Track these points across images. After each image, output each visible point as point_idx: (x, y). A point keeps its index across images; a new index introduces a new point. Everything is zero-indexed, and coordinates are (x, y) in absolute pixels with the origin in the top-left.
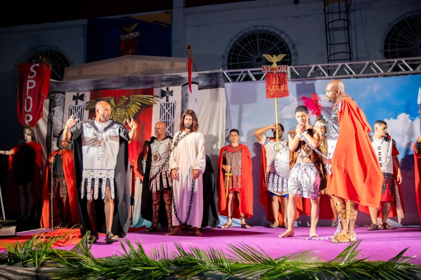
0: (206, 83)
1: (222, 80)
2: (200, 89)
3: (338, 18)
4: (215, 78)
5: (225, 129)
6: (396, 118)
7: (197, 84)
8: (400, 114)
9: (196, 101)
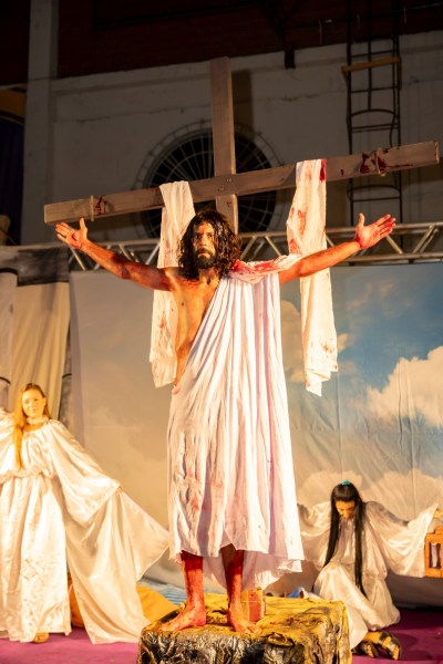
0: (33, 273)
1: (64, 265)
2: (20, 284)
3: (365, 107)
4: (52, 261)
5: (62, 374)
6: (425, 358)
7: (15, 272)
8: (436, 347)
9: (11, 310)
